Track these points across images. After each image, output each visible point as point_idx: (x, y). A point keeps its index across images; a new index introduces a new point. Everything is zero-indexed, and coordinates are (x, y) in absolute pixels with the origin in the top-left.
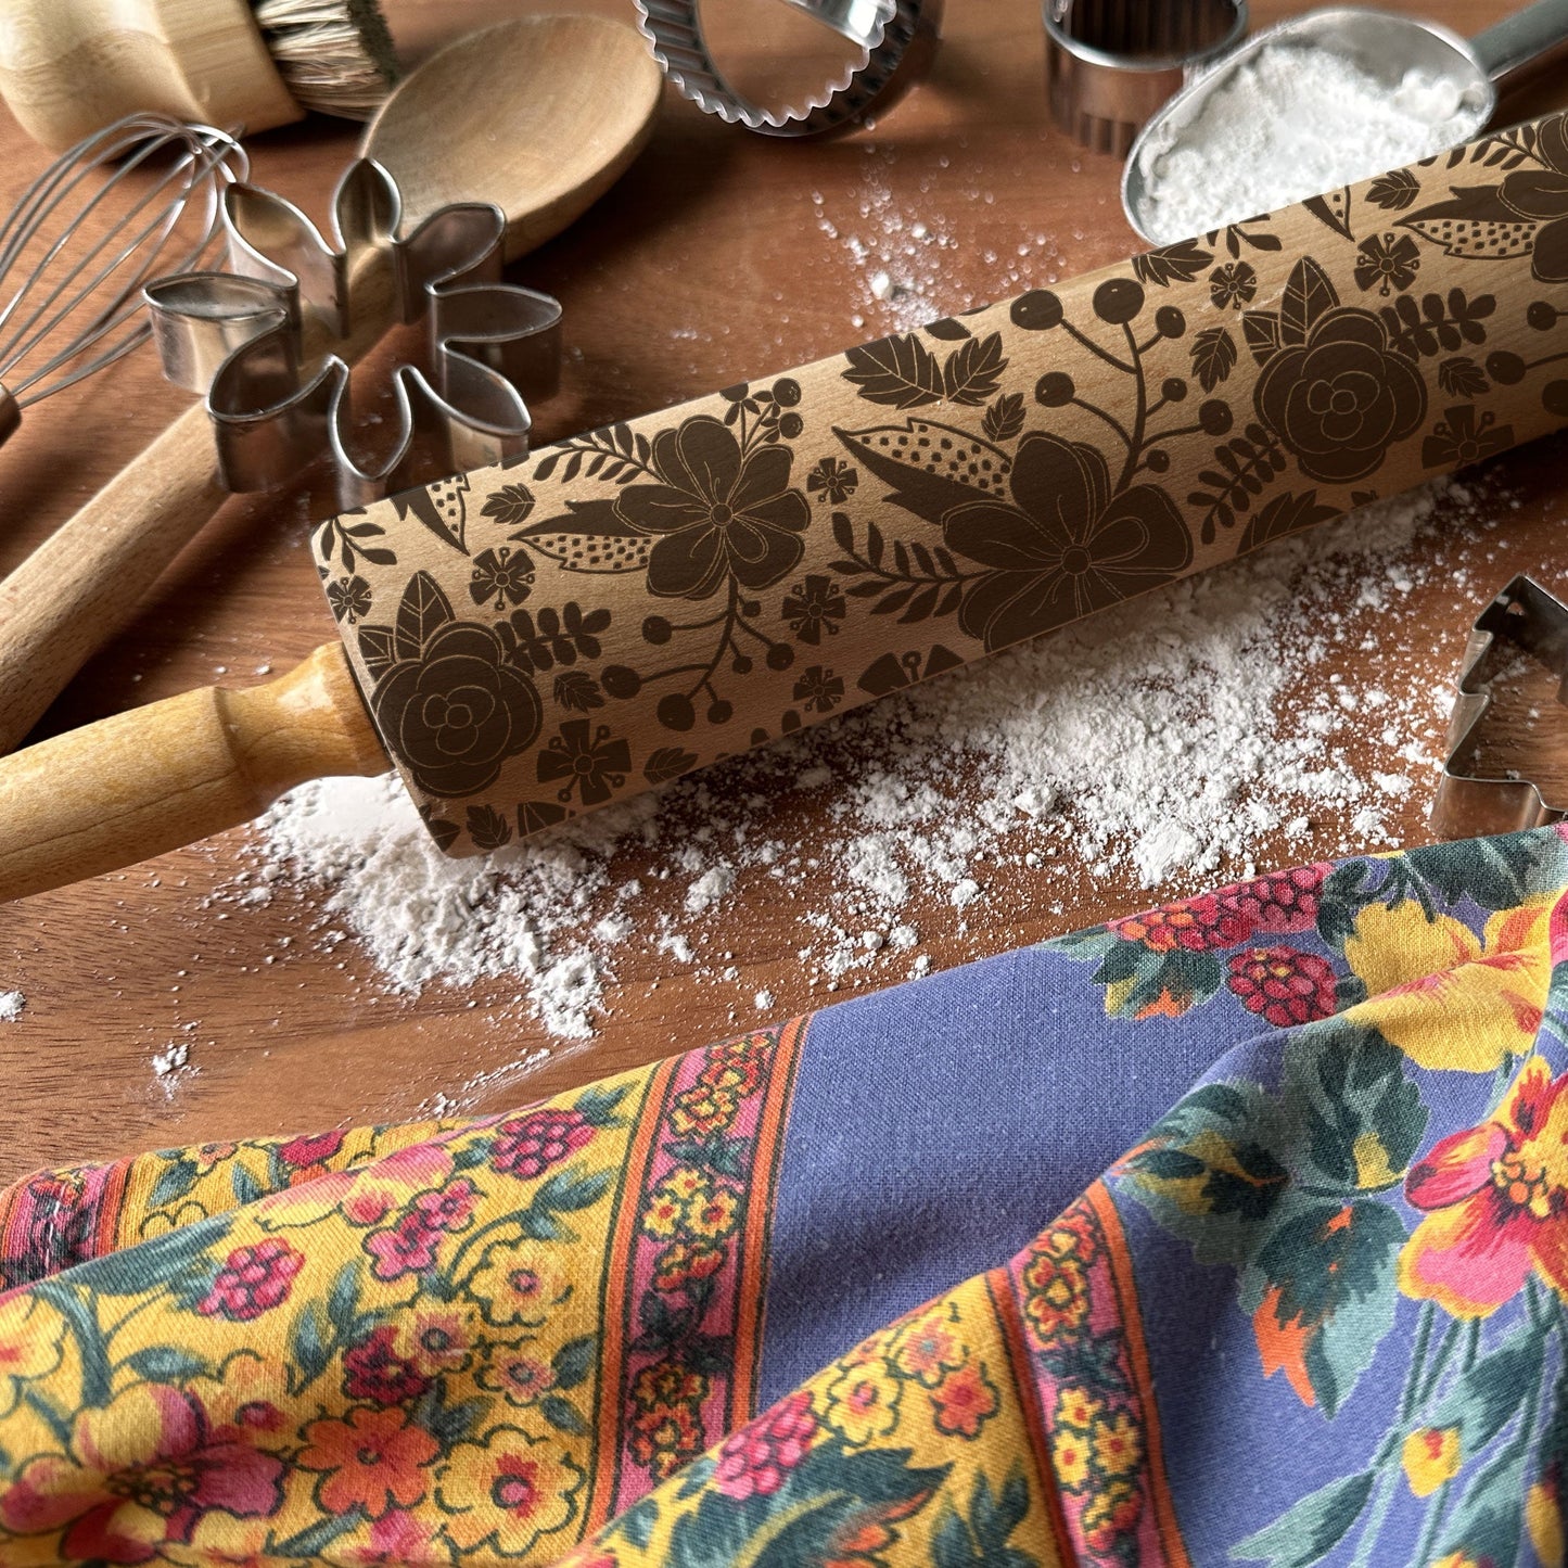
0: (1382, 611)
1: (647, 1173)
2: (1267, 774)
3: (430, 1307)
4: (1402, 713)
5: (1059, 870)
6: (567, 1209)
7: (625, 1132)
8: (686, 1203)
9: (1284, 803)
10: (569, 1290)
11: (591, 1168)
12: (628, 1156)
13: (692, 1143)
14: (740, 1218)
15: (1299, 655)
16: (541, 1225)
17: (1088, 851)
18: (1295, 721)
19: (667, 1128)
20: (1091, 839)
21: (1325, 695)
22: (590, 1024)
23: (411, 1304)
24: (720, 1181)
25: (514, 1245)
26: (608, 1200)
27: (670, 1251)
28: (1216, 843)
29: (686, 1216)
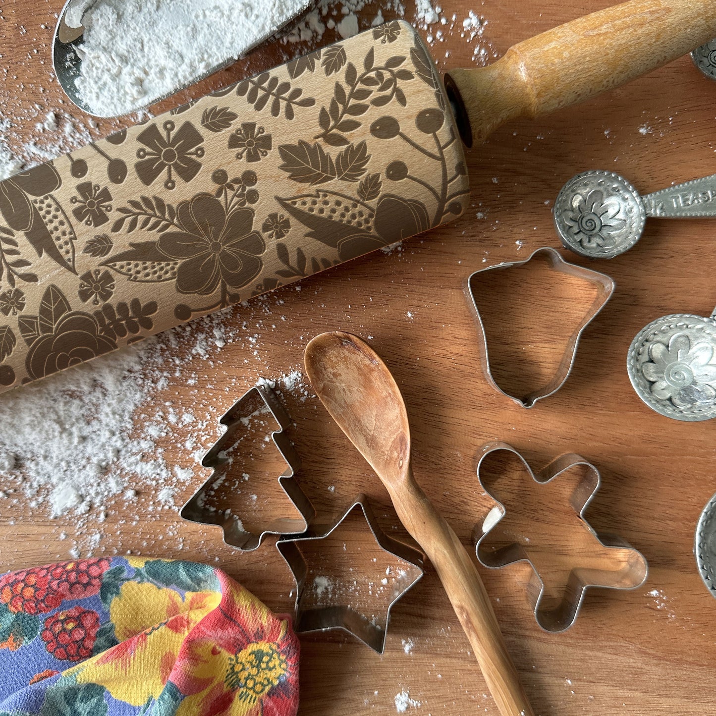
0: (204, 359)
2: (121, 460)
4: (199, 430)
5: (15, 501)
9: (127, 479)
15: (152, 385)
17: (28, 493)
18: (142, 427)
20: (31, 486)
21: (161, 413)
28: (88, 499)
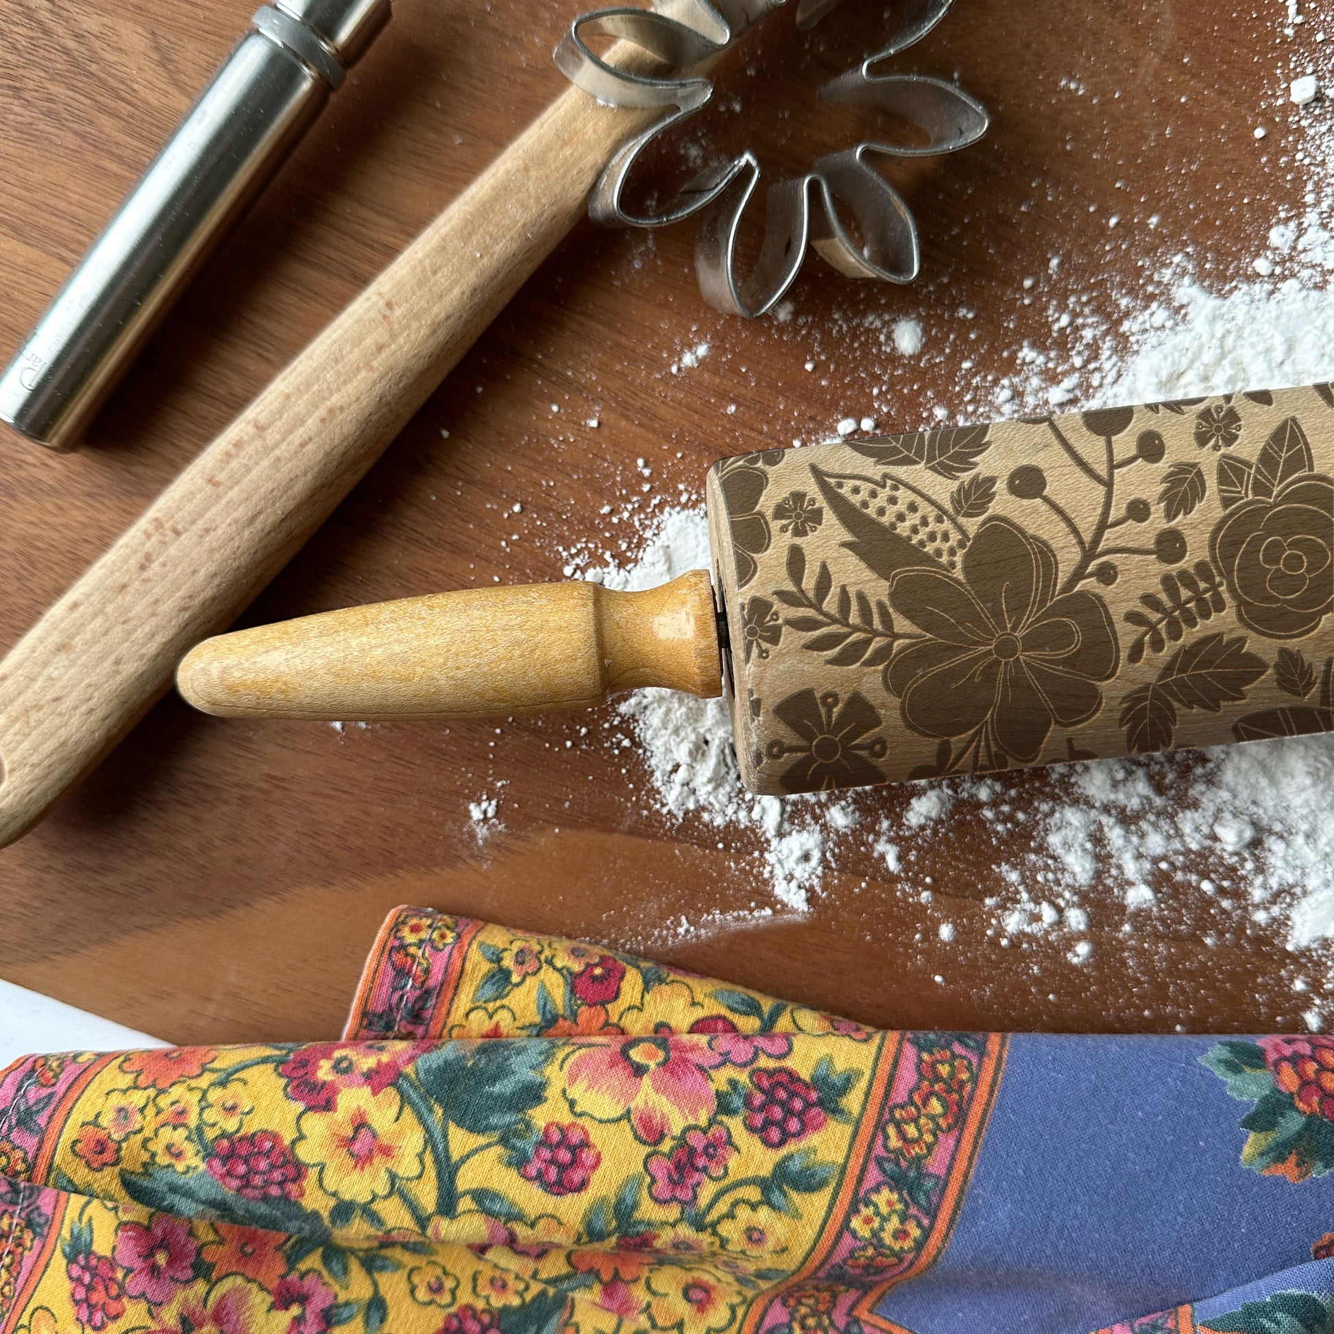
1: (860, 1180)
3: (685, 1231)
6: (797, 1188)
7: (848, 1130)
8: (885, 1219)
10: (784, 1250)
11: (820, 1156)
12: (848, 1157)
13: (898, 1164)
14: (920, 1245)
16: (776, 1197)
19: (879, 1141)
22: (808, 901)
23: (673, 1225)
24: (913, 1211)
25: (754, 1207)
26: (827, 1192)
27: (864, 1248)
29: (882, 1229)
